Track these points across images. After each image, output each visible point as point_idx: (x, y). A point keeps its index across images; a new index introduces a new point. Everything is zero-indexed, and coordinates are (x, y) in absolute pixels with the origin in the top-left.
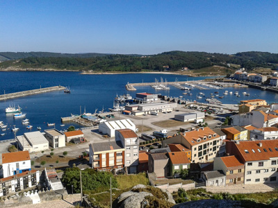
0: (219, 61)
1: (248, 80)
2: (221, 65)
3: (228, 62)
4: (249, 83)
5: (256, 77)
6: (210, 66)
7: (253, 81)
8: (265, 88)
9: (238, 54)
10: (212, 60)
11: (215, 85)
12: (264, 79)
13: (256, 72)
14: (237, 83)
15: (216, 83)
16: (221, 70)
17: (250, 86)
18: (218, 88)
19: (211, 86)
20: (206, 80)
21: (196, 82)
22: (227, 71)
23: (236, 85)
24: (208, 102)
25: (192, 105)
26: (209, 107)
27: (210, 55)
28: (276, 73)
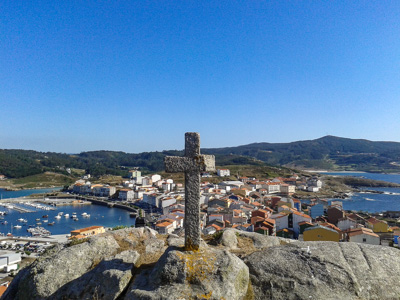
0: (54, 165)
1: (91, 194)
2: (57, 171)
3: (67, 166)
4: (94, 198)
5: (102, 189)
6: (40, 172)
7: (99, 195)
8: (112, 204)
9: (83, 154)
10: (43, 163)
11: (45, 203)
12: (113, 191)
13: (103, 183)
14: (77, 198)
15: (47, 199)
16: (56, 178)
17: (94, 203)
18: (48, 208)
19: (39, 206)
20: (32, 196)
21: (16, 200)
22: (65, 179)
23: (76, 202)
24: (31, 234)
26: (30, 242)
27: (41, 155)
28: (127, 182)
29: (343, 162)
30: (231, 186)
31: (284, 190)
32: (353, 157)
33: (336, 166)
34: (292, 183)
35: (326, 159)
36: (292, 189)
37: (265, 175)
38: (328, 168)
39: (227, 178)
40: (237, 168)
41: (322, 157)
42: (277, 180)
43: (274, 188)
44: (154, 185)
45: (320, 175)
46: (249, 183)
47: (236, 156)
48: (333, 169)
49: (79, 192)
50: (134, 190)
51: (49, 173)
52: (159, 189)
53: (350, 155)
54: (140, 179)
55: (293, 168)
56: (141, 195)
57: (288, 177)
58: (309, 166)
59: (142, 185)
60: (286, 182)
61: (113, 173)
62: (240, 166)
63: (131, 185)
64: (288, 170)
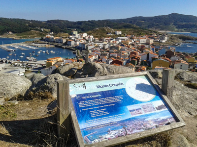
0: (35, 27)
1: (54, 42)
2: (37, 30)
3: (41, 27)
4: (55, 44)
5: (59, 40)
6: (29, 30)
7: (58, 42)
8: (64, 47)
9: (48, 21)
10: (30, 26)
11: (33, 46)
12: (64, 41)
13: (59, 36)
14: (48, 44)
15: (34, 44)
16: (37, 34)
17: (56, 46)
18: (35, 48)
19: (30, 47)
20: (26, 42)
21: (19, 44)
22: (41, 34)
23: (47, 45)
24: (28, 60)
25: (16, 64)
26: (28, 63)
27: (28, 21)
28: (71, 37)
29: (180, 27)
30: (122, 39)
31: (148, 42)
32: (186, 25)
33: (176, 29)
34: (152, 38)
35: (172, 25)
36: (152, 41)
37: (139, 34)
38: (172, 30)
39: (120, 36)
40: (125, 30)
41: (170, 25)
42: (145, 37)
43: (143, 40)
44: (84, 38)
45: (167, 34)
46: (131, 38)
47: (125, 24)
48: (174, 31)
49: (48, 41)
50: (75, 40)
51: (33, 31)
52: (87, 41)
53: (184, 23)
54: (77, 35)
55: (154, 30)
56: (78, 43)
57: (151, 35)
58: (162, 29)
59: (78, 38)
60: (149, 37)
61: (64, 32)
62: (127, 29)
63: (73, 38)
64: (151, 31)
